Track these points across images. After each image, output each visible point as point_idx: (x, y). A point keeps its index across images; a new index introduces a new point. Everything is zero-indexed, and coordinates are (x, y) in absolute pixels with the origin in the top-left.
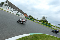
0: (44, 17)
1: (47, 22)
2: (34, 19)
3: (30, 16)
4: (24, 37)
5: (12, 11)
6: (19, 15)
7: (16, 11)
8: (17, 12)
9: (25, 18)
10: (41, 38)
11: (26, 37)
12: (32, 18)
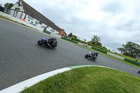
0: (95, 37)
1: (100, 44)
2: (79, 41)
3: (71, 35)
4: (58, 74)
5: (34, 23)
6: (49, 33)
7: (43, 25)
8: (46, 26)
9: (62, 38)
10: (89, 72)
11: (63, 74)
12: (74, 39)
